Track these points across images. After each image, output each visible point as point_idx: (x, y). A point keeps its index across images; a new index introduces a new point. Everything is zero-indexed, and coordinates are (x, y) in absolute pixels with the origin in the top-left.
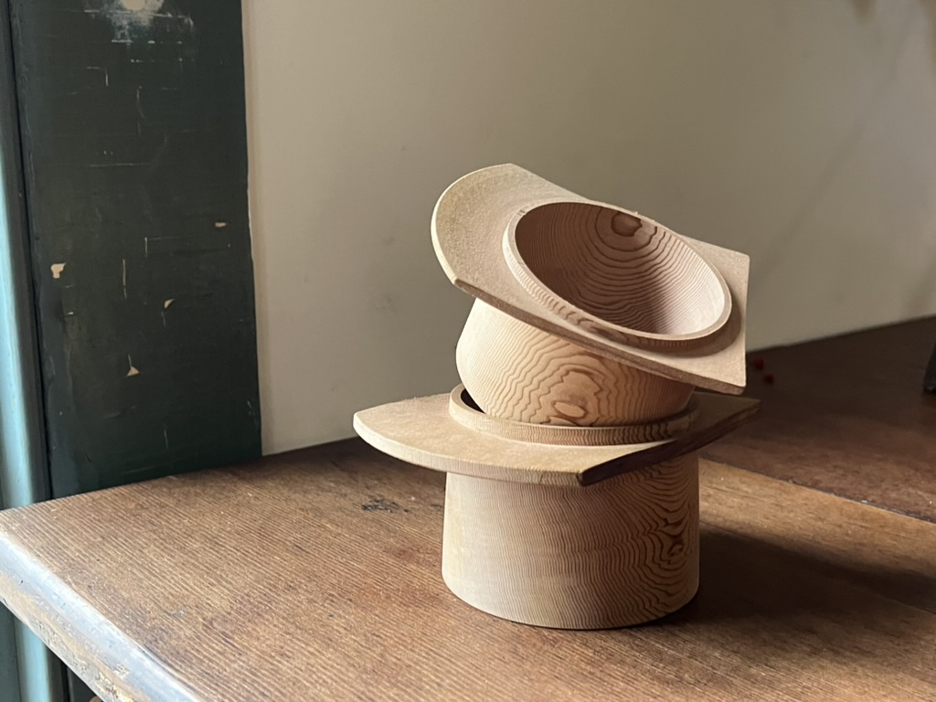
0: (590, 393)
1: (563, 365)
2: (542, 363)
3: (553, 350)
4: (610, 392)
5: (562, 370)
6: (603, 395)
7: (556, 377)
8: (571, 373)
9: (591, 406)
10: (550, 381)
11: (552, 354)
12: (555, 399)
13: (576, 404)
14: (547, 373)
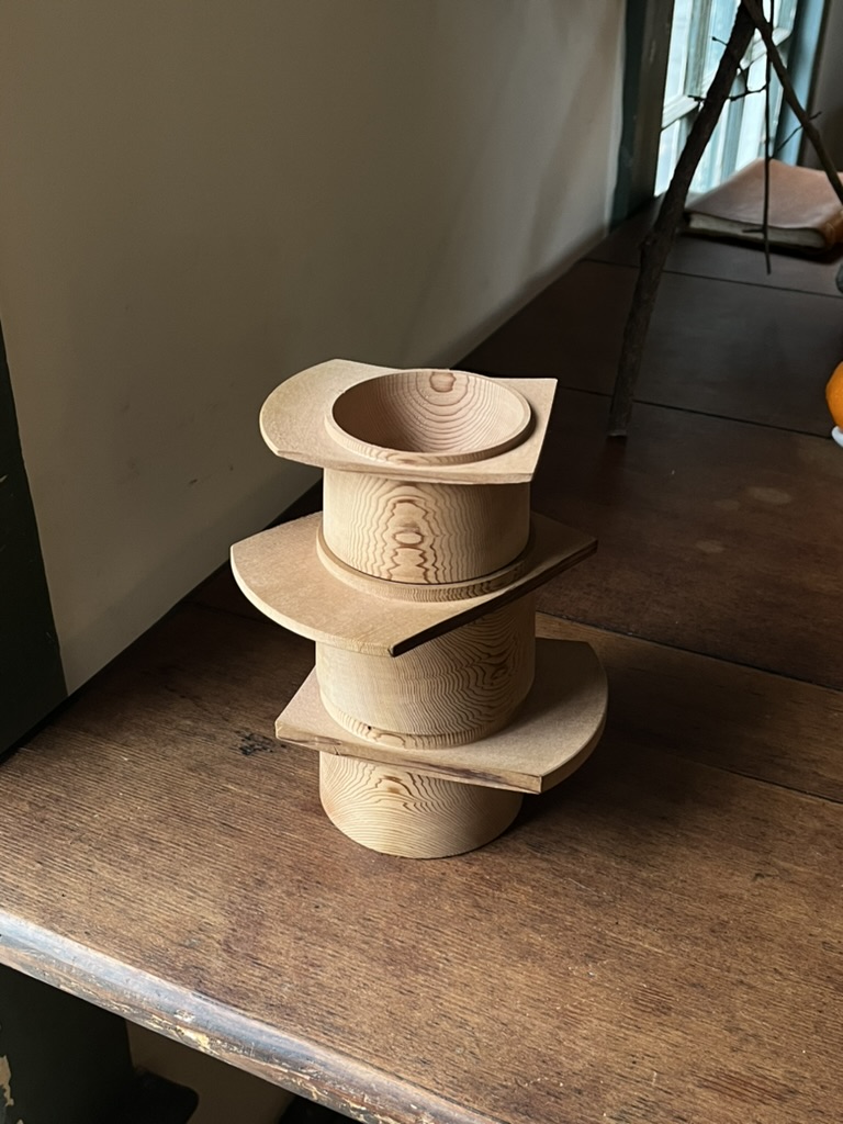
0: (418, 518)
1: (389, 500)
2: (374, 504)
3: (378, 489)
4: (435, 513)
5: (390, 505)
6: (430, 517)
7: (388, 514)
8: (398, 505)
9: (424, 529)
10: (384, 518)
11: (377, 494)
12: (394, 532)
13: (412, 531)
14: (380, 511)
